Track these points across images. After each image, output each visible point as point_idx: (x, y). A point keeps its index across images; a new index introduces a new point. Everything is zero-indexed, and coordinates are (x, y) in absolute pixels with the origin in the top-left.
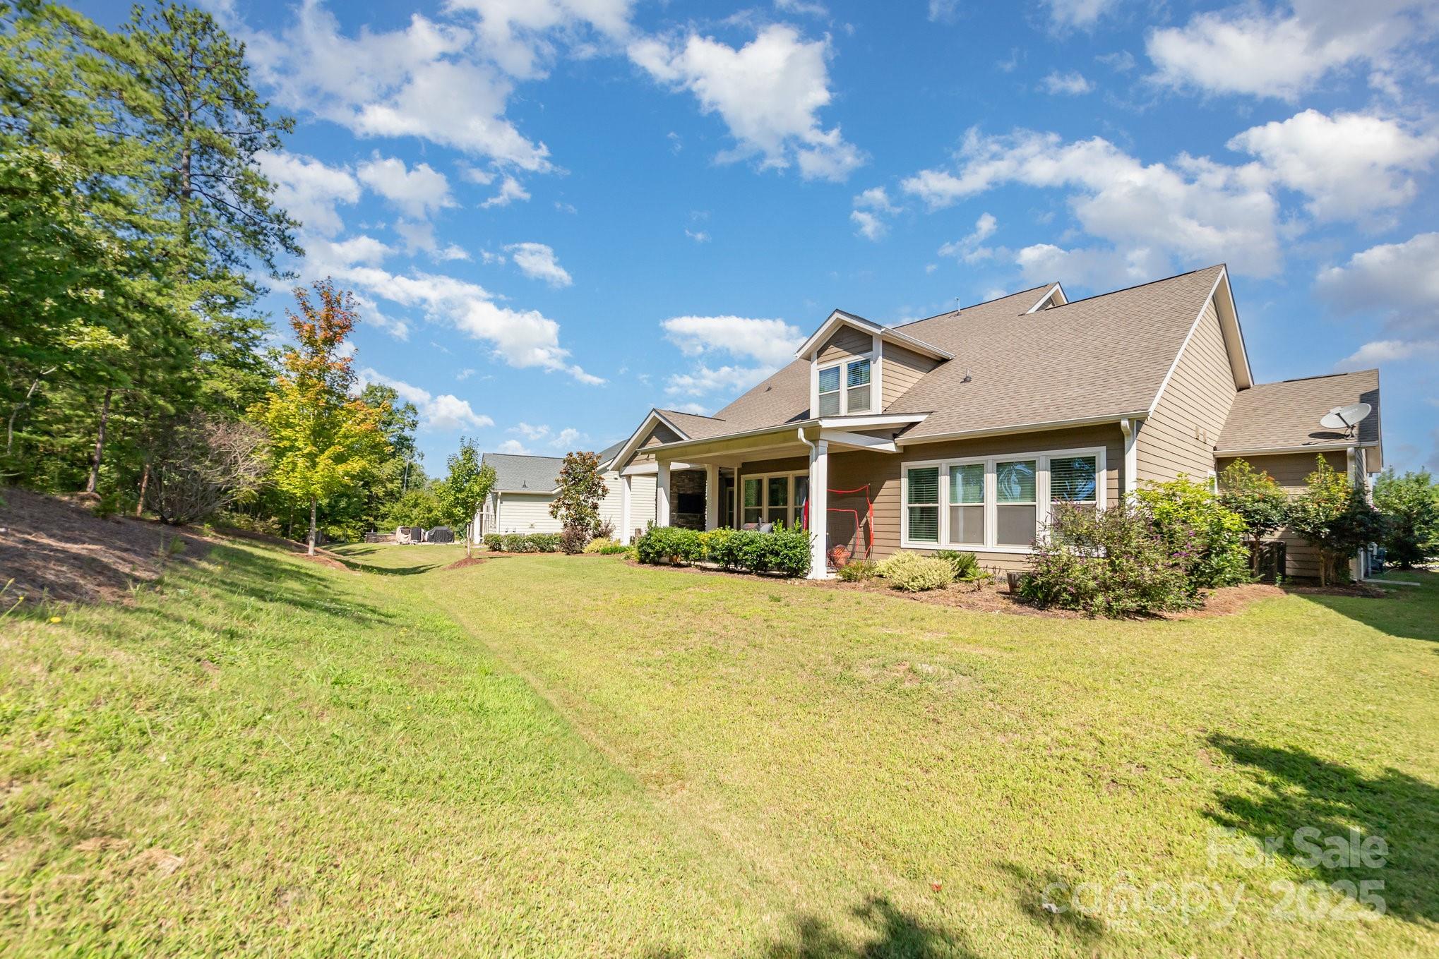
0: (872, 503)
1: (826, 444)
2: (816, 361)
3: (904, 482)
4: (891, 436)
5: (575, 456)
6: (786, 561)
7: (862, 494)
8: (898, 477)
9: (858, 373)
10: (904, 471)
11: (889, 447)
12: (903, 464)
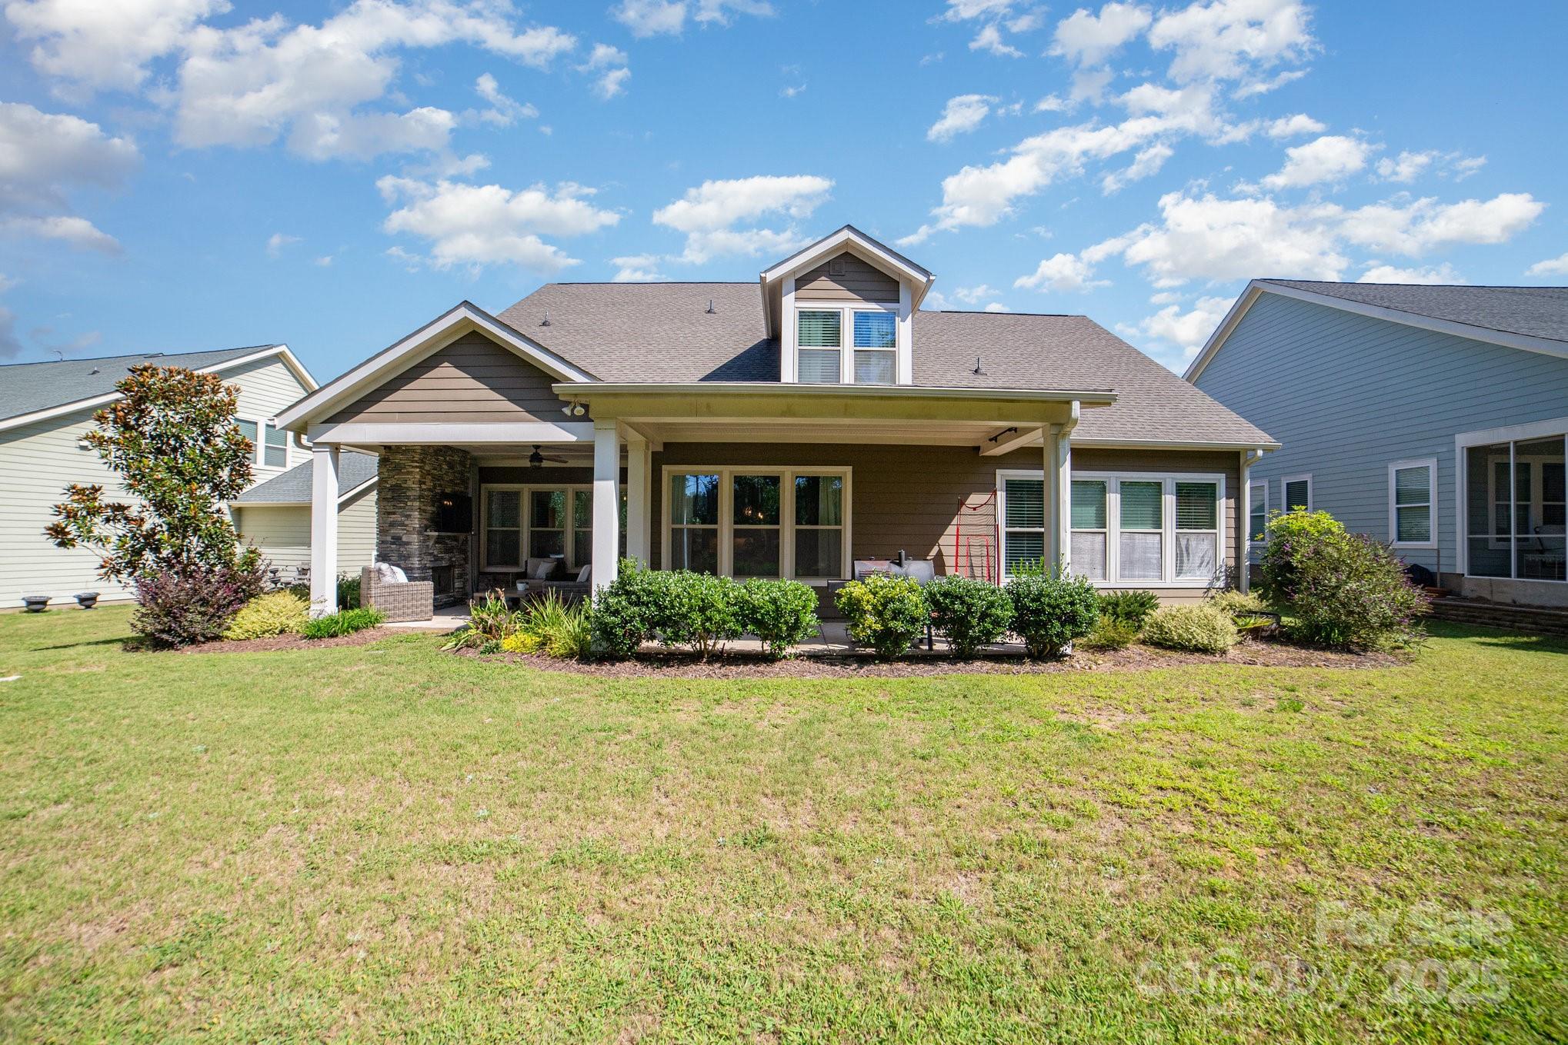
3: (1001, 496)
8: (990, 489)
10: (1000, 483)
12: (999, 472)
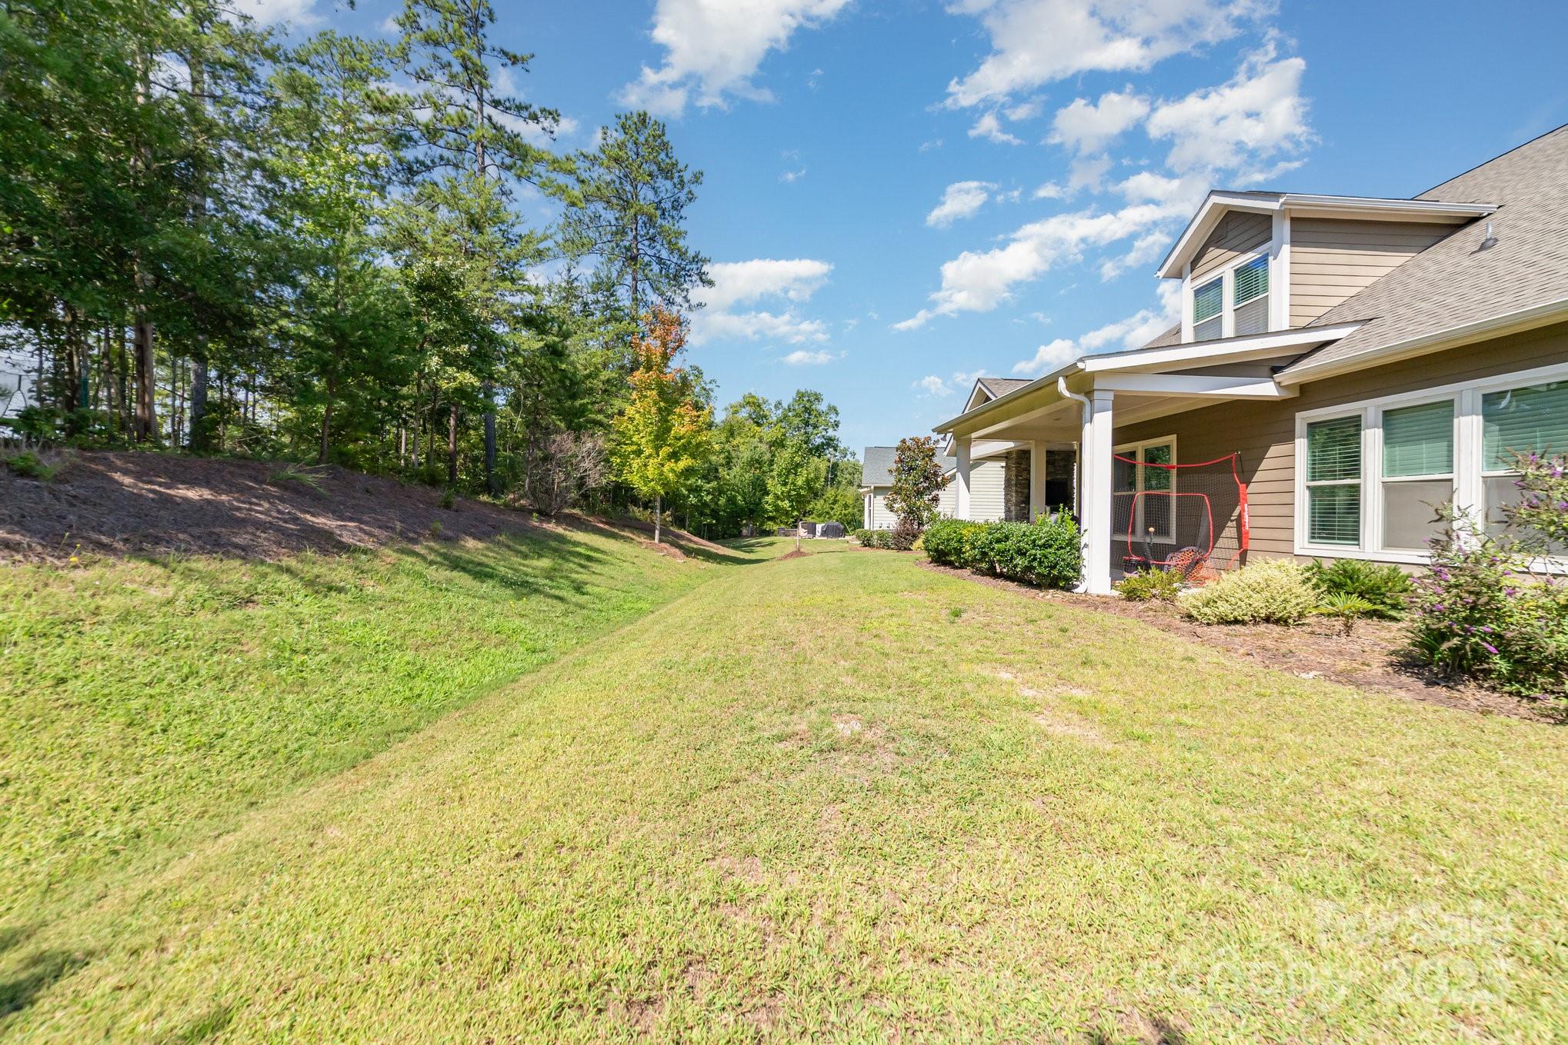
0: (1248, 483)
1: (1111, 396)
2: (1189, 277)
3: (1301, 446)
4: (1266, 370)
5: (908, 443)
6: (1035, 564)
7: (1225, 468)
8: (1289, 437)
9: (1251, 282)
10: (1300, 427)
11: (1266, 389)
12: (1299, 416)
